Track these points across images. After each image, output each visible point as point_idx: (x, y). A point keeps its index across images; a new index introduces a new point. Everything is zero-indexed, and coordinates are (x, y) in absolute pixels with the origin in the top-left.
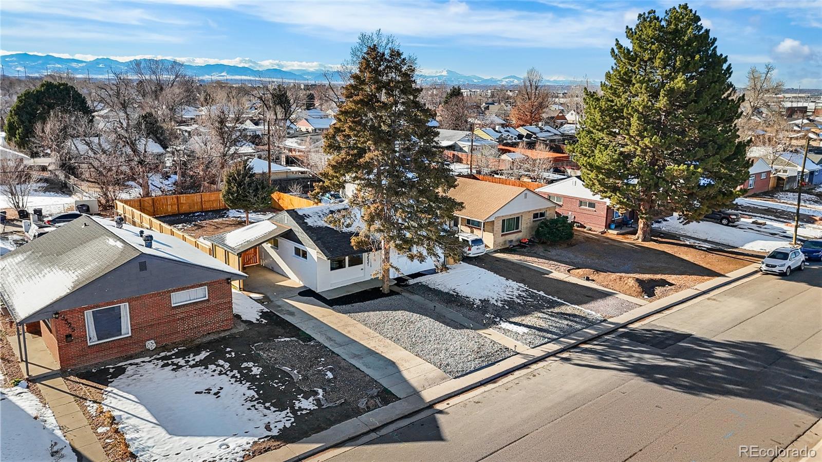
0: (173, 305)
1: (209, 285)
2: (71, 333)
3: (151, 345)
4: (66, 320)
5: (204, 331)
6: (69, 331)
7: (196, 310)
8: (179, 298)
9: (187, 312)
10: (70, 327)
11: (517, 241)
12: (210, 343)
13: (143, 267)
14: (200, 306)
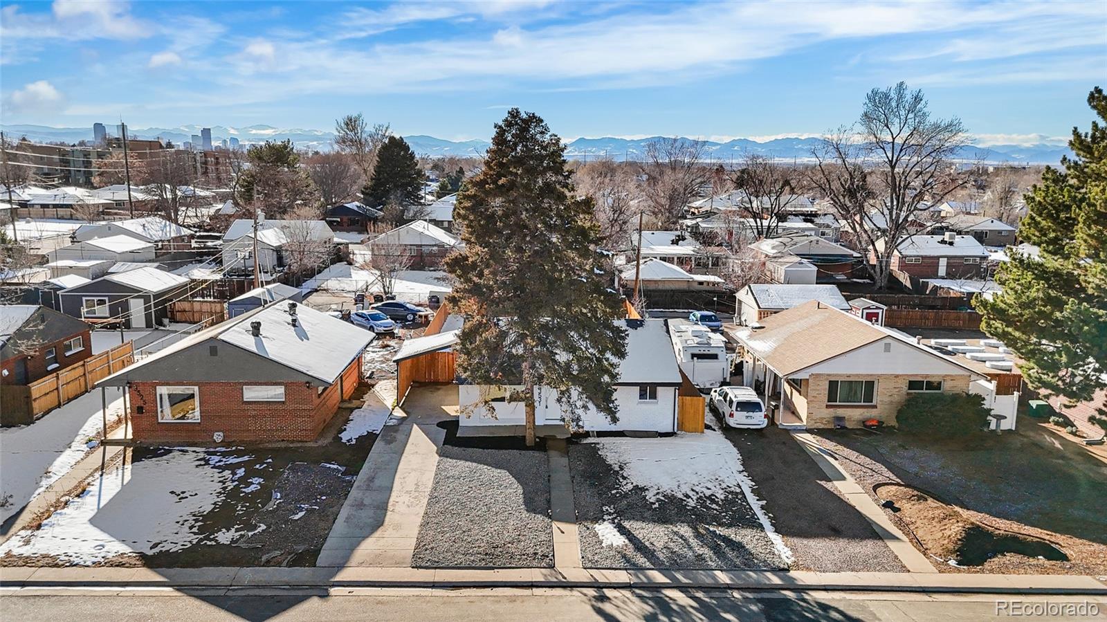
0: (245, 400)
1: (286, 385)
2: (142, 405)
3: (218, 436)
4: (139, 391)
5: (279, 436)
6: (141, 403)
7: (269, 410)
8: (252, 394)
9: (260, 410)
10: (142, 399)
11: (859, 421)
12: (278, 450)
13: (214, 351)
14: (274, 407)
